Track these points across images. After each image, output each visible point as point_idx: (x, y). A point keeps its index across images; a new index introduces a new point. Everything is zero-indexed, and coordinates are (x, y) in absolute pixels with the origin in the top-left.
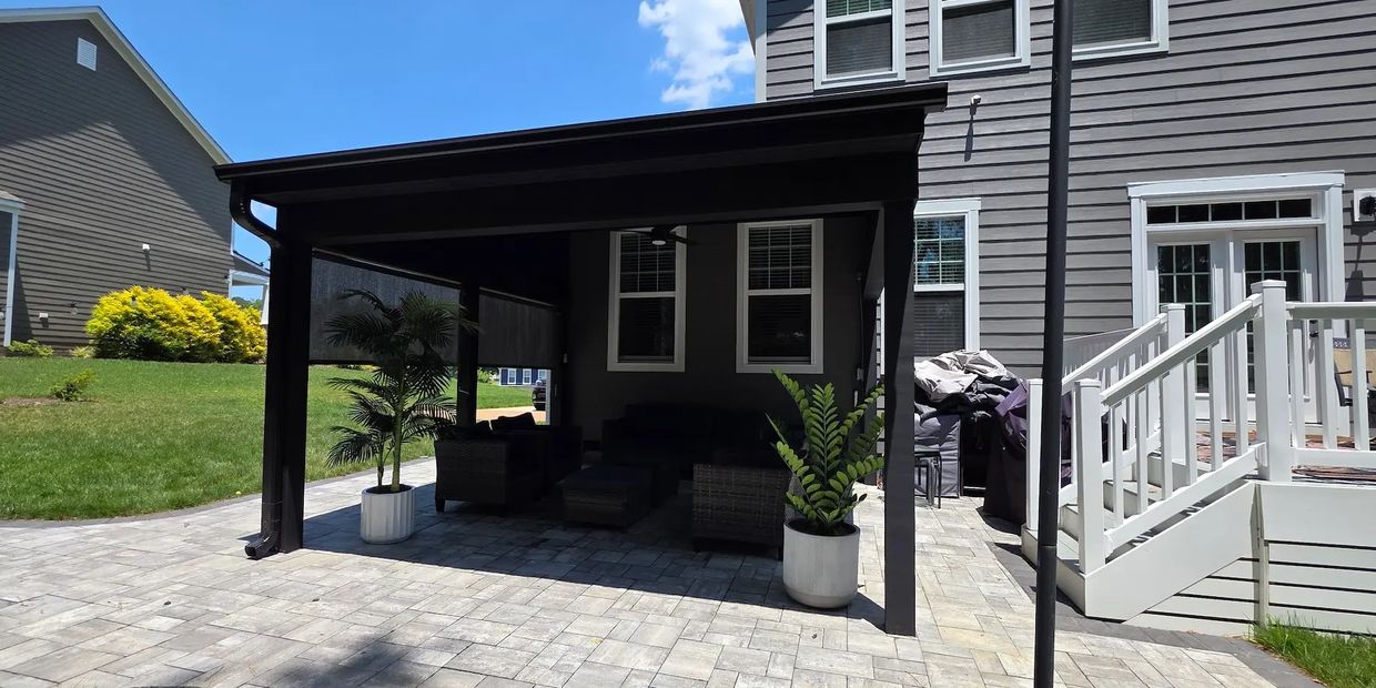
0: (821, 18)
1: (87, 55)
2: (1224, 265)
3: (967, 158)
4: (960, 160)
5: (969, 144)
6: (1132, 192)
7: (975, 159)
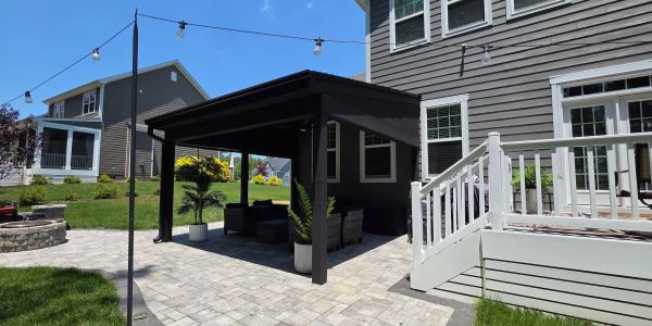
0: (393, 20)
1: (174, 77)
2: (613, 116)
3: (461, 75)
4: (457, 77)
5: (462, 68)
6: (552, 82)
7: (465, 75)
